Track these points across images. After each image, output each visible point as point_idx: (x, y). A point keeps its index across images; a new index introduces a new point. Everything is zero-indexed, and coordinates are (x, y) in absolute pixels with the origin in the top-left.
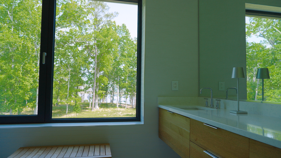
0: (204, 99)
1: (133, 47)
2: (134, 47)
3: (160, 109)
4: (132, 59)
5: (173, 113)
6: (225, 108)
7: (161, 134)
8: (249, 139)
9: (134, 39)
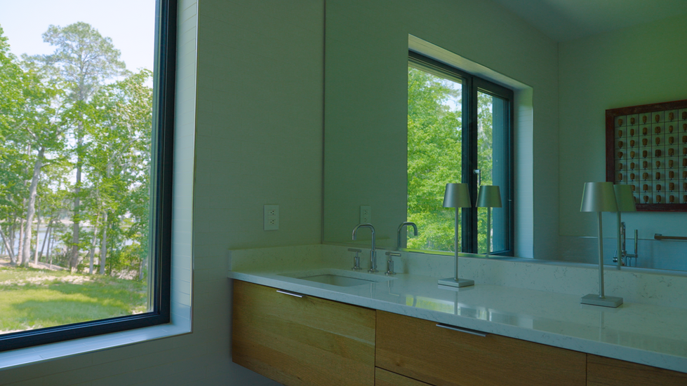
0: (349, 250)
1: (17, 84)
2: (20, 82)
3: (235, 284)
4: (11, 118)
5: (305, 296)
6: (406, 272)
7: (239, 351)
8: (587, 354)
9: (23, 60)
